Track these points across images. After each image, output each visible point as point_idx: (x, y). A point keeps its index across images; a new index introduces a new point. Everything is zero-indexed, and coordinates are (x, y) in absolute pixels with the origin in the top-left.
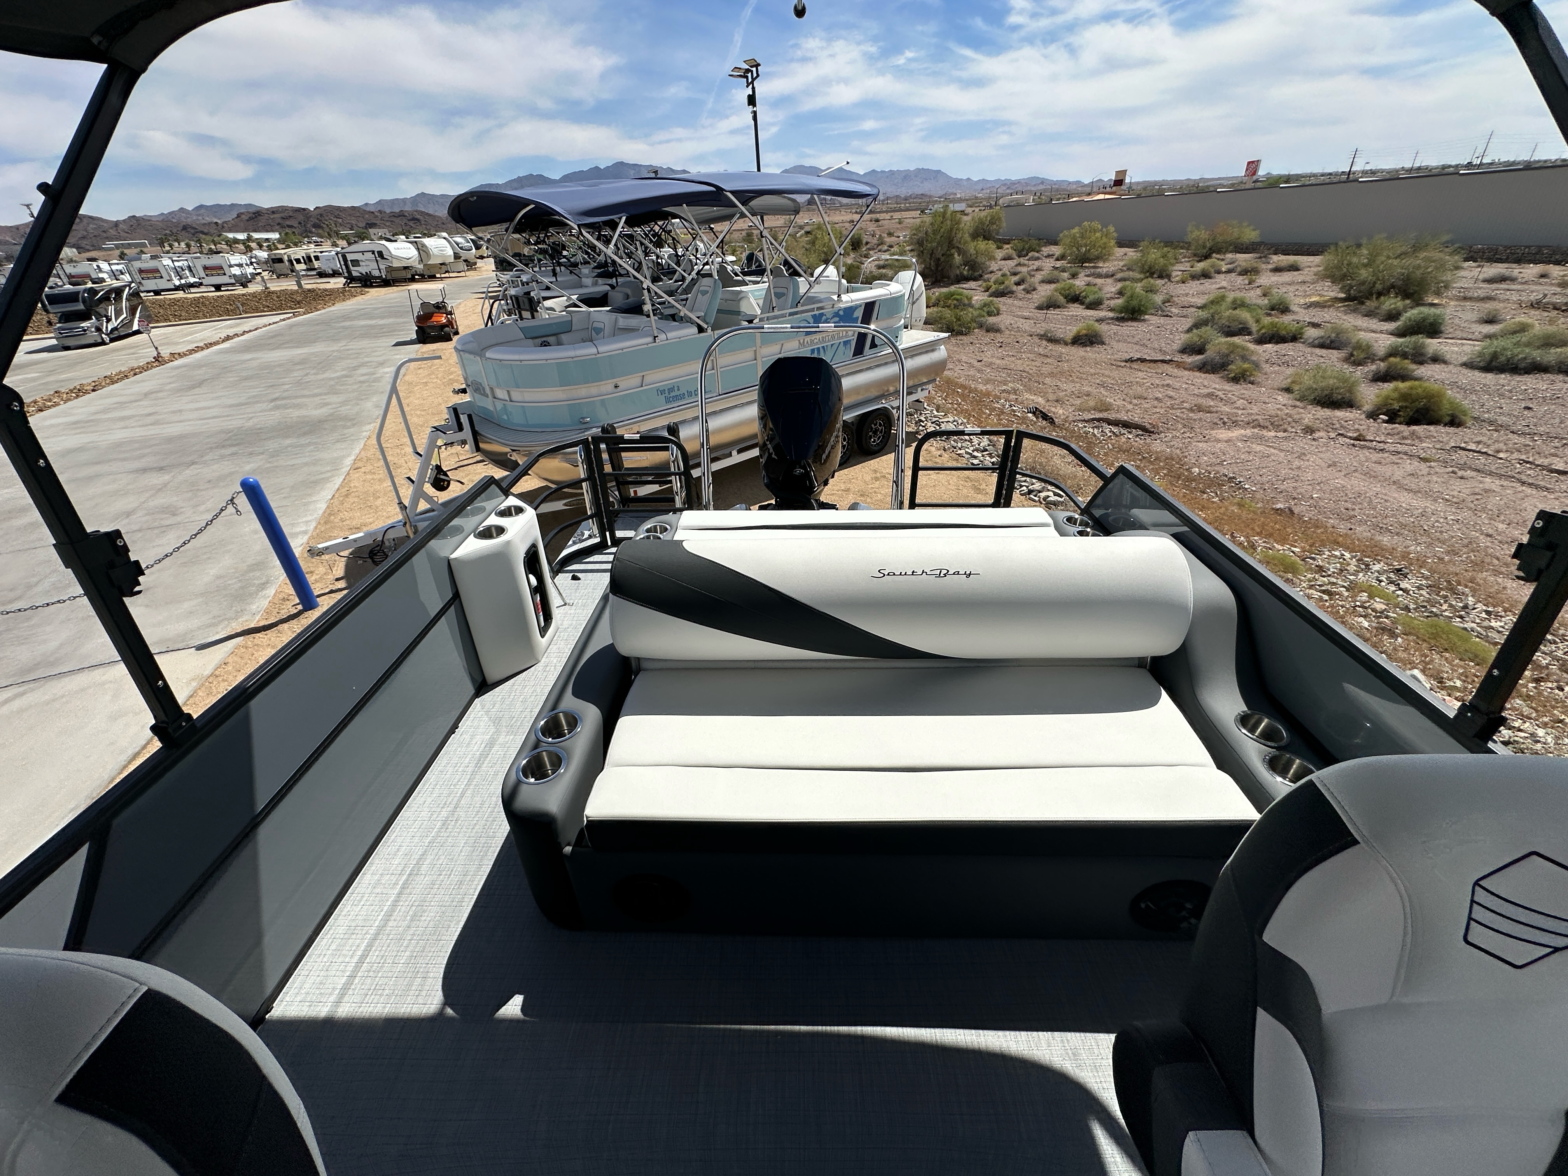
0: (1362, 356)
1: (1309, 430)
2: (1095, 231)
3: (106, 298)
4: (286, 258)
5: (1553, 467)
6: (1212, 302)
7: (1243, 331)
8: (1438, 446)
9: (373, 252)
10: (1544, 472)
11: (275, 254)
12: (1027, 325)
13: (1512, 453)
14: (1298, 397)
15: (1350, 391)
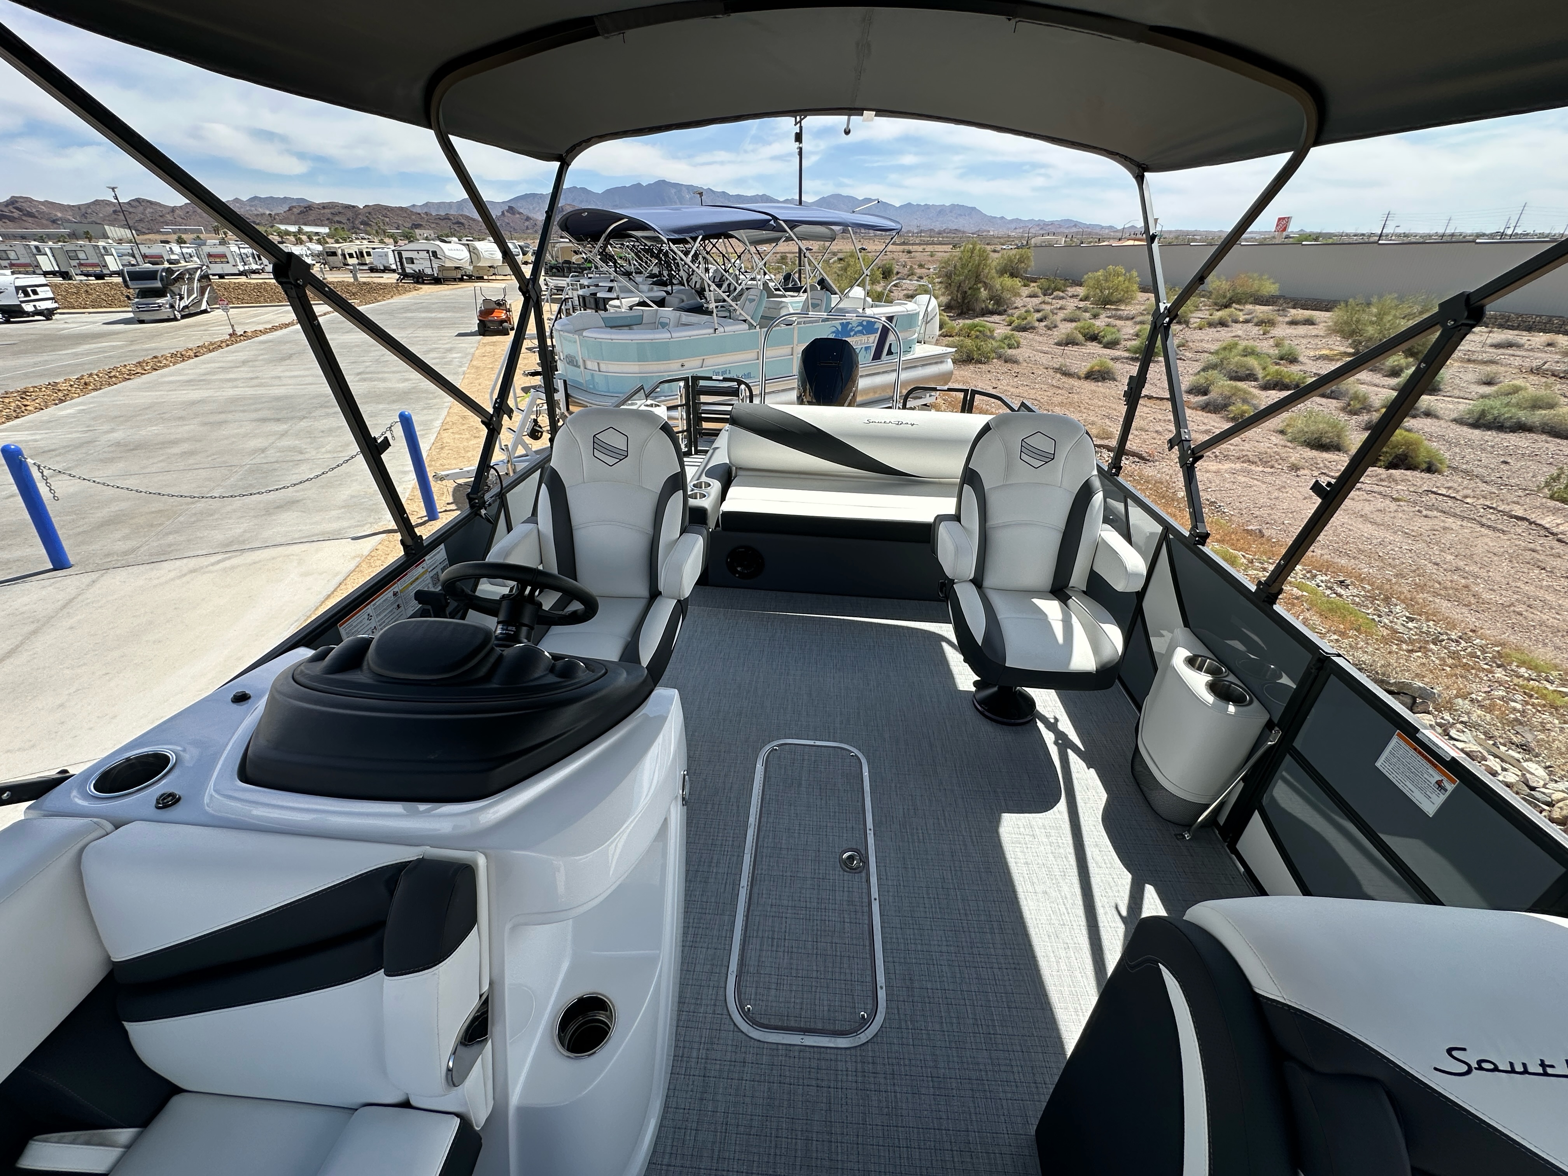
0: (1358, 406)
1: (1295, 468)
2: (1118, 276)
3: (180, 277)
4: (339, 252)
5: (1513, 513)
6: (1225, 349)
7: (1250, 377)
8: (1411, 489)
9: (428, 252)
10: (1505, 517)
11: (330, 248)
12: (1044, 359)
13: (1478, 499)
14: (1290, 438)
15: (1339, 436)
